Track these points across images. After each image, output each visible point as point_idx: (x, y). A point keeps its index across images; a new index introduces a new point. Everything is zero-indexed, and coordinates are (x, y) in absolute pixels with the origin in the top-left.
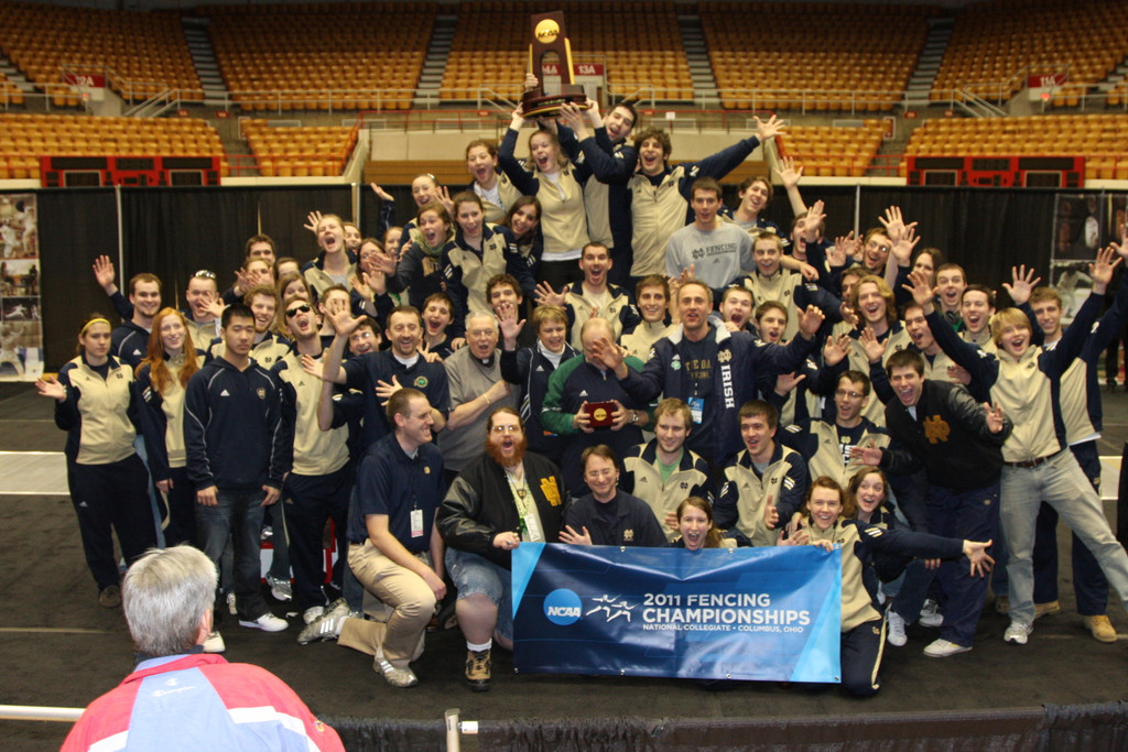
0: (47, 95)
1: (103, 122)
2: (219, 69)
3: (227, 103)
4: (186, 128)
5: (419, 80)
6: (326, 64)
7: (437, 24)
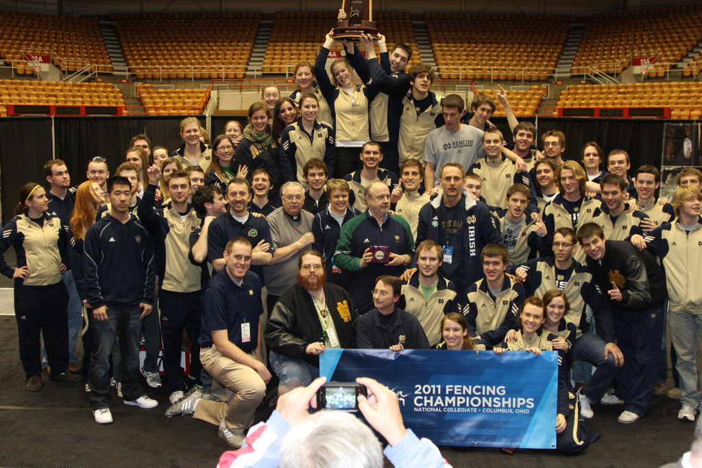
0: (13, 67)
1: (48, 85)
2: (123, 52)
3: (127, 74)
4: (101, 89)
5: (249, 60)
6: (190, 50)
7: (261, 26)
